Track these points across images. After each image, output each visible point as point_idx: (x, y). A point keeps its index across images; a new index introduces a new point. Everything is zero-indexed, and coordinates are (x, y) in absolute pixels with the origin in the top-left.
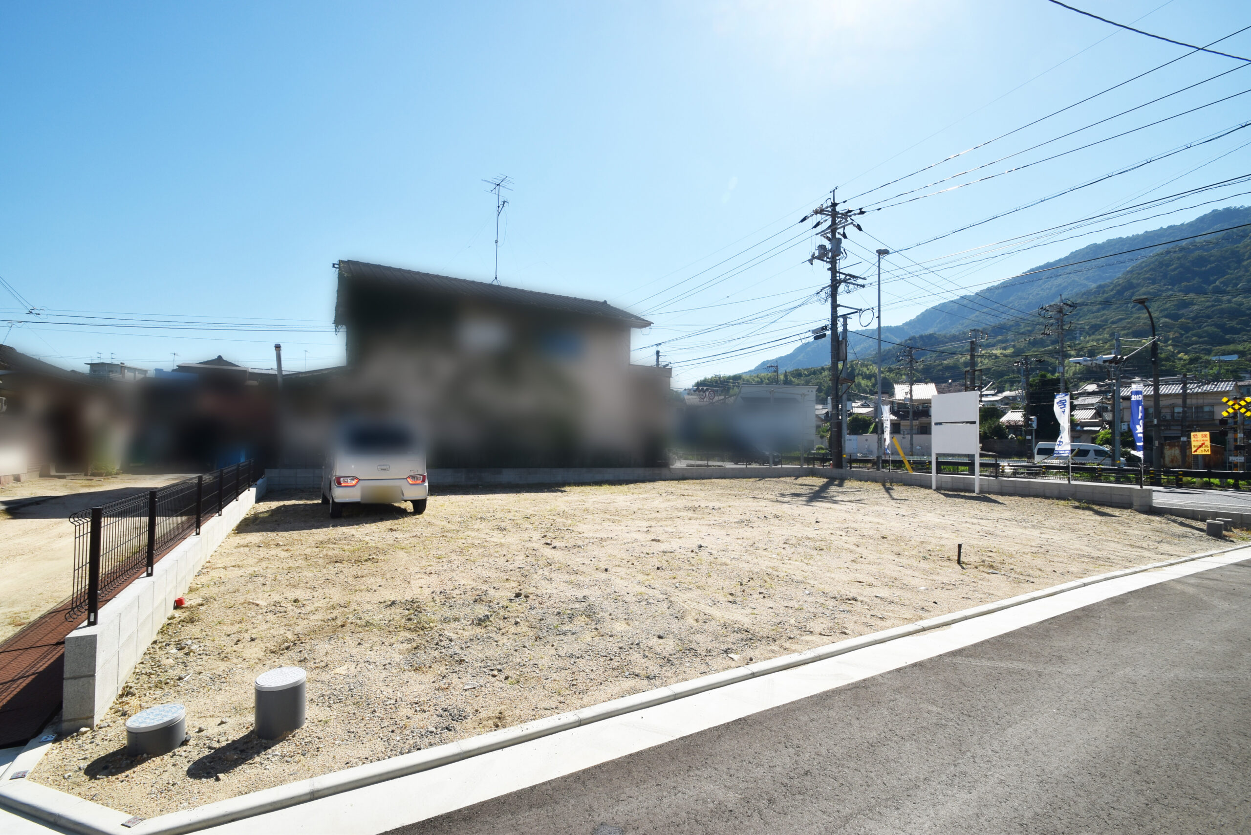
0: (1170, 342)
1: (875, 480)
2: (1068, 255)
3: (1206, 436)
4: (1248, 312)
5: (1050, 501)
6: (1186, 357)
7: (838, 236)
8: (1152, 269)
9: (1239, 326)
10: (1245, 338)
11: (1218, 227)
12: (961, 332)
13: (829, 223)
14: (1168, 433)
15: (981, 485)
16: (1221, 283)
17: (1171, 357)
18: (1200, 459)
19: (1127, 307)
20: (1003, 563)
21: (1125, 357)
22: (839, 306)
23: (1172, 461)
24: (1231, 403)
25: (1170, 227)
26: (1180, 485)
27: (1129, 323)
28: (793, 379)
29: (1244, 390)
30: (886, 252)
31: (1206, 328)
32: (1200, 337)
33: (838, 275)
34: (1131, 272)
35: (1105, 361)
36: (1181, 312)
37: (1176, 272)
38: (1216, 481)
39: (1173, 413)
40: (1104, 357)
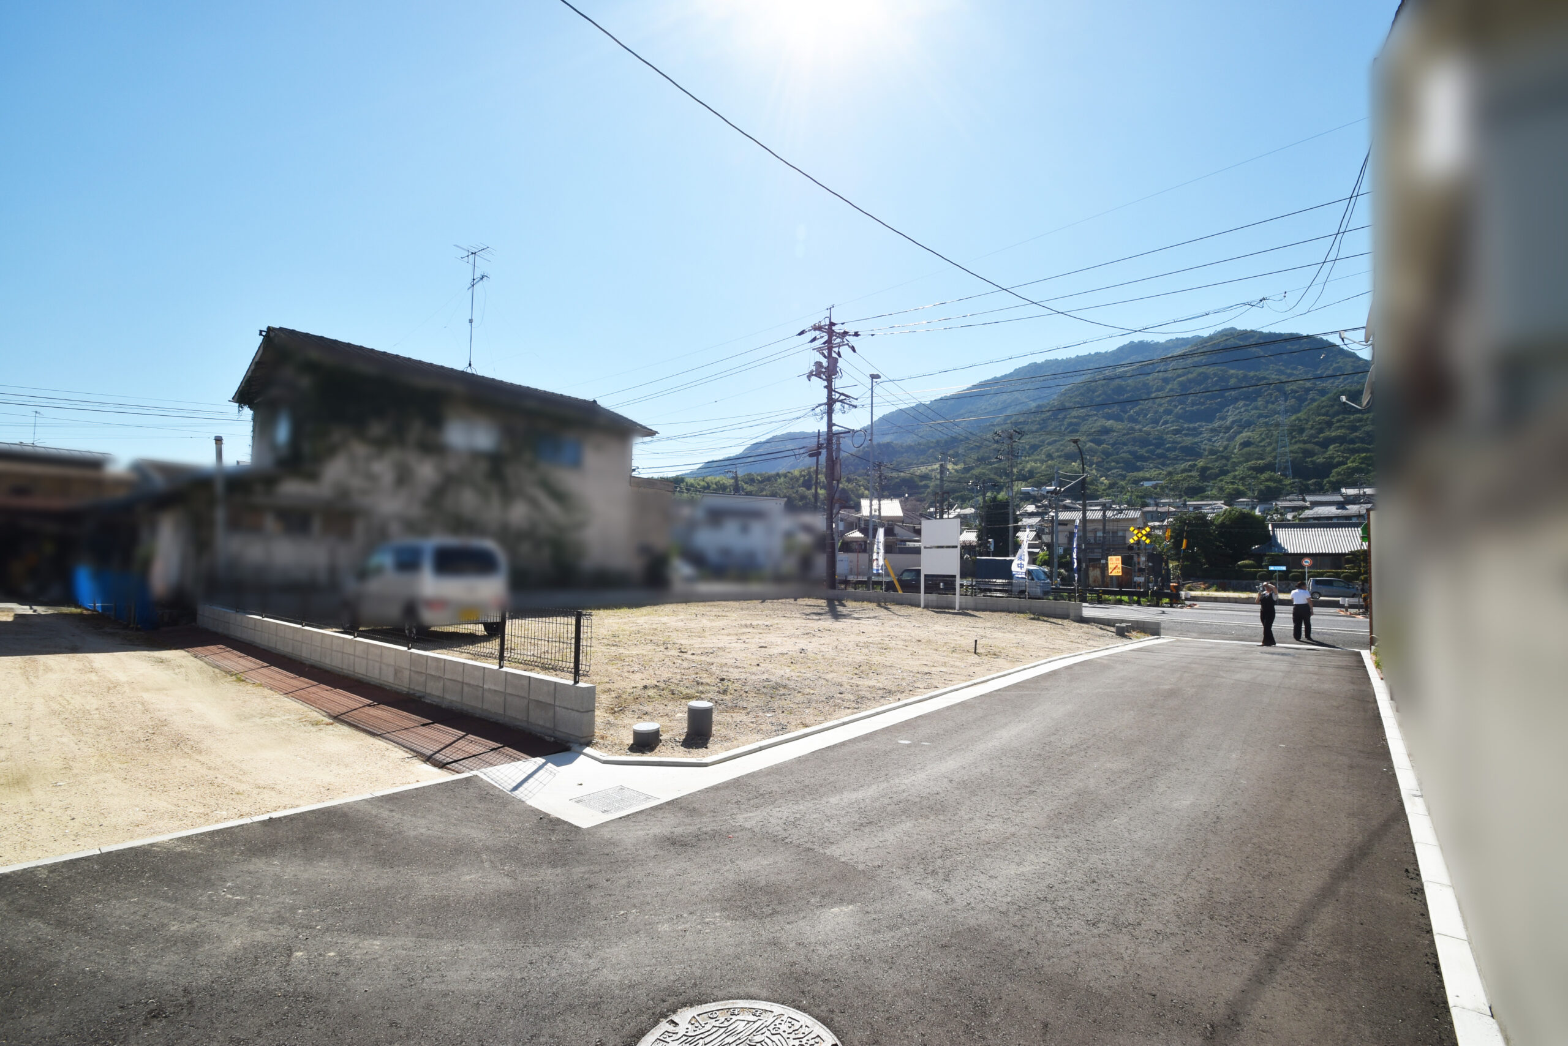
0: (1094, 466)
1: (870, 601)
2: (1012, 371)
3: (1118, 559)
4: (1154, 441)
5: (1013, 615)
6: (1106, 482)
7: (834, 355)
8: (1082, 394)
9: (1147, 455)
10: (1151, 465)
11: (1133, 358)
12: (917, 443)
13: (826, 338)
14: (1091, 556)
15: (960, 602)
16: (1134, 412)
17: (1094, 481)
18: (1114, 578)
19: (1060, 429)
20: (1000, 652)
21: (1062, 489)
22: (835, 425)
23: (1094, 581)
24: (1136, 532)
25: (1097, 354)
26: (1100, 602)
27: (1062, 445)
28: (745, 486)
29: (1149, 516)
30: (878, 377)
31: (1122, 455)
32: (1118, 463)
33: (833, 393)
34: (1064, 394)
35: (1048, 492)
36: (1103, 438)
37: (1100, 399)
38: (1125, 598)
39: (1095, 537)
40: (1047, 488)
